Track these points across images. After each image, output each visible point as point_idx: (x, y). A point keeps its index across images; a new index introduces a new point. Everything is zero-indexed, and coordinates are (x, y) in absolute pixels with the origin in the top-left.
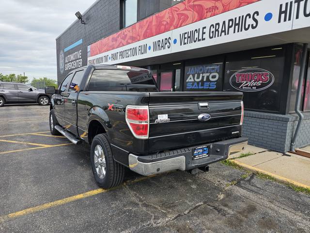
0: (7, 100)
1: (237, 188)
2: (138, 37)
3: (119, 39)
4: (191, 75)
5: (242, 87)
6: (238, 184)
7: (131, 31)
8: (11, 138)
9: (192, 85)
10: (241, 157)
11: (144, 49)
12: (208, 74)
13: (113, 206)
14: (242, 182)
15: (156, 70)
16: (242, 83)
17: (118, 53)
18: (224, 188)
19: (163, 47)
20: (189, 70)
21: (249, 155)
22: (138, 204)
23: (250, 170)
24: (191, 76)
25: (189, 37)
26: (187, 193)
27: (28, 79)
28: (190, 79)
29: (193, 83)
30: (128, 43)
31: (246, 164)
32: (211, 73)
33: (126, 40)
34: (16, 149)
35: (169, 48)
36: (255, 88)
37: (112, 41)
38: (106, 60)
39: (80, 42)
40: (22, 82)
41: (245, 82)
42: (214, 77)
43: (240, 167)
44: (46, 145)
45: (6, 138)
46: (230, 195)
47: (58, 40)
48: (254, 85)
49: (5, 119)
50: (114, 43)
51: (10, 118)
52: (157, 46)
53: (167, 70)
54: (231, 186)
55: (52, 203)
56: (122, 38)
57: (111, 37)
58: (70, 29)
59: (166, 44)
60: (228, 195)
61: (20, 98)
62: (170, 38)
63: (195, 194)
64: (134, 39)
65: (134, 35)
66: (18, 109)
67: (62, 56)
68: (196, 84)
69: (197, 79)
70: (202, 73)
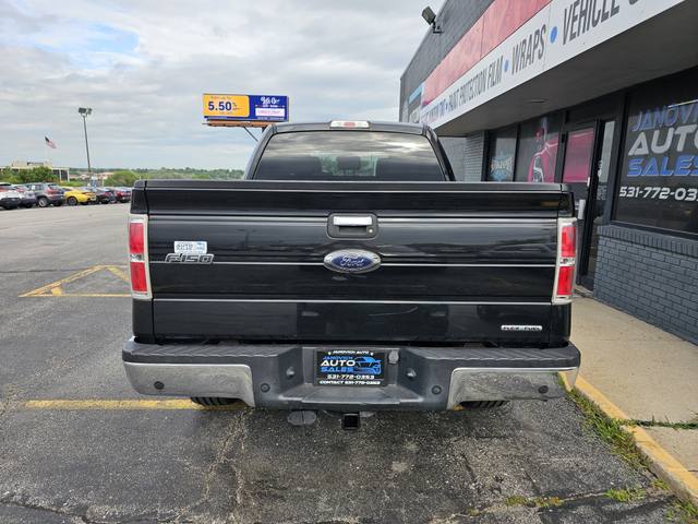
4: (643, 134)
7: (481, 30)
9: (643, 166)
11: (498, 71)
12: (691, 128)
17: (458, 91)
19: (530, 56)
20: (639, 122)
24: (642, 138)
25: (584, 13)
28: (638, 148)
29: (646, 160)
33: (472, 54)
35: (540, 57)
43: (643, 461)
47: (403, 79)
53: (581, 125)
56: (466, 52)
58: (420, 50)
59: (535, 47)
62: (544, 27)
65: (485, 39)
68: (652, 163)
69: (658, 145)
70: (675, 127)
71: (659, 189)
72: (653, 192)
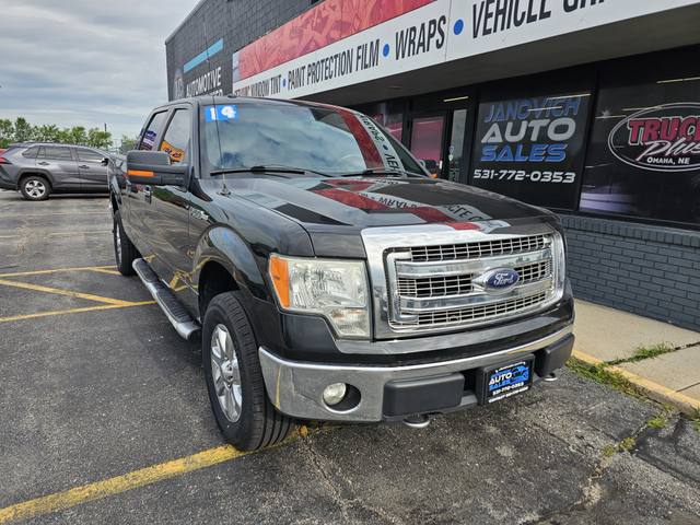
0: (54, 186)
1: (638, 465)
2: (357, 23)
3: (309, 32)
4: (495, 125)
5: (644, 159)
6: (641, 449)
7: (338, 8)
8: (41, 280)
9: (498, 152)
10: (638, 358)
11: (372, 53)
12: (544, 122)
13: (265, 508)
14: (651, 442)
15: (400, 116)
16: (646, 147)
17: (304, 68)
18: (598, 462)
19: (423, 44)
20: (491, 111)
21: (660, 352)
22: (339, 508)
23: (672, 403)
24: (495, 128)
25: (502, 12)
26: (487, 474)
27: (112, 138)
28: (492, 136)
29: (500, 147)
30: (330, 41)
31: (658, 383)
32: (553, 118)
33: (325, 31)
34: (43, 310)
35: (439, 46)
36: (687, 160)
37: (292, 38)
38: (277, 90)
39: (218, 46)
40: (99, 145)
41: (656, 144)
42: (561, 129)
43: (640, 392)
44: (119, 301)
45: (30, 280)
46: (623, 491)
47: (171, 44)
48: (684, 151)
49: (42, 230)
50: (295, 41)
51: (52, 229)
52: (409, 42)
53: (429, 112)
54: (618, 457)
55: (93, 487)
56: (314, 29)
57: (288, 26)
59: (431, 36)
60: (616, 487)
61: (83, 181)
62: (443, 18)
63: (512, 481)
64: (345, 29)
65: (346, 18)
66: (79, 207)
67: (179, 82)
68: (507, 149)
69: (512, 134)
70: (529, 120)
71: (514, 172)
72: (508, 175)
